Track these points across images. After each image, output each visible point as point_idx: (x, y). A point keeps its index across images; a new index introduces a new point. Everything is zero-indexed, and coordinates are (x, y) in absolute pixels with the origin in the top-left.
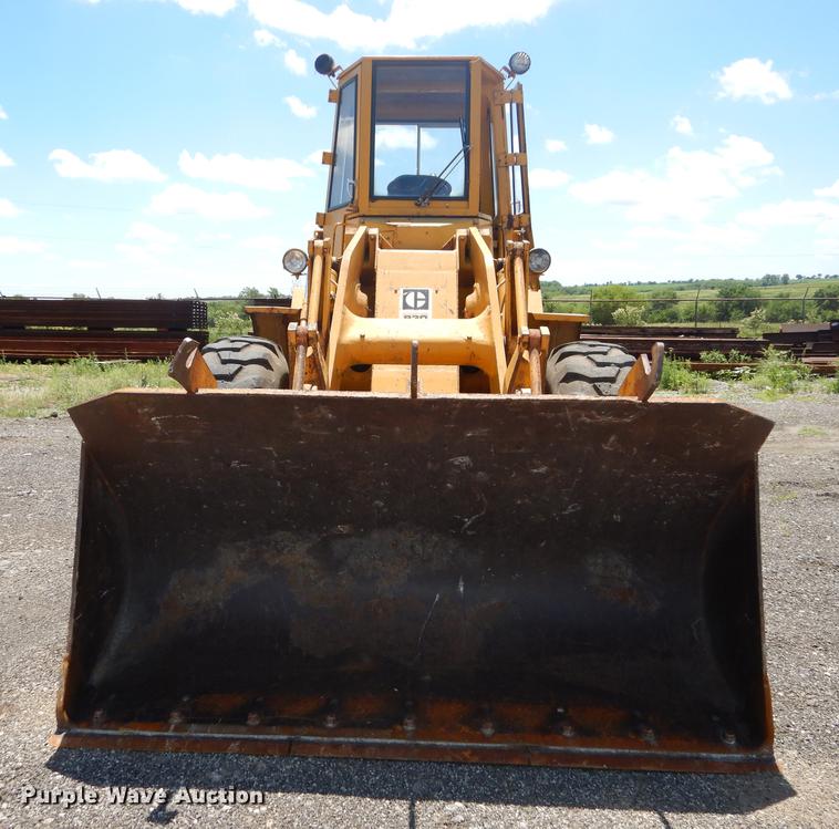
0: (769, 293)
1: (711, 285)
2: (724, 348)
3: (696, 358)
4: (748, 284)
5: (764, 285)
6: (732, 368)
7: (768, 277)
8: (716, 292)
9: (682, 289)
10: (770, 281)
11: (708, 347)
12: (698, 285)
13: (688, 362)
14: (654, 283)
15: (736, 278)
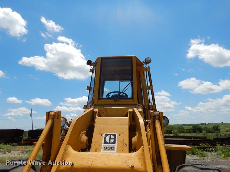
0: (203, 127)
1: (190, 125)
2: (204, 142)
4: (198, 125)
5: (201, 125)
6: (209, 148)
7: (202, 123)
8: (192, 126)
9: (184, 126)
10: (202, 124)
11: (201, 142)
12: (187, 125)
13: (197, 146)
14: (178, 125)
15: (195, 124)
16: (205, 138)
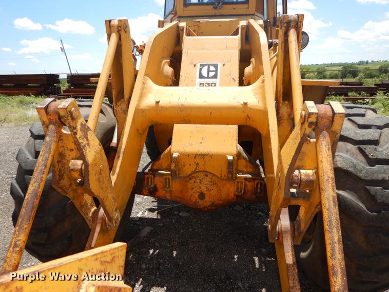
0: (361, 67)
1: (339, 65)
2: (358, 91)
3: (346, 95)
4: (353, 64)
5: (359, 64)
6: (363, 99)
7: (360, 62)
8: (341, 67)
9: (328, 67)
10: (361, 63)
11: (351, 90)
12: (334, 65)
13: (343, 97)
14: (318, 65)
15: (348, 62)
16: (361, 84)
